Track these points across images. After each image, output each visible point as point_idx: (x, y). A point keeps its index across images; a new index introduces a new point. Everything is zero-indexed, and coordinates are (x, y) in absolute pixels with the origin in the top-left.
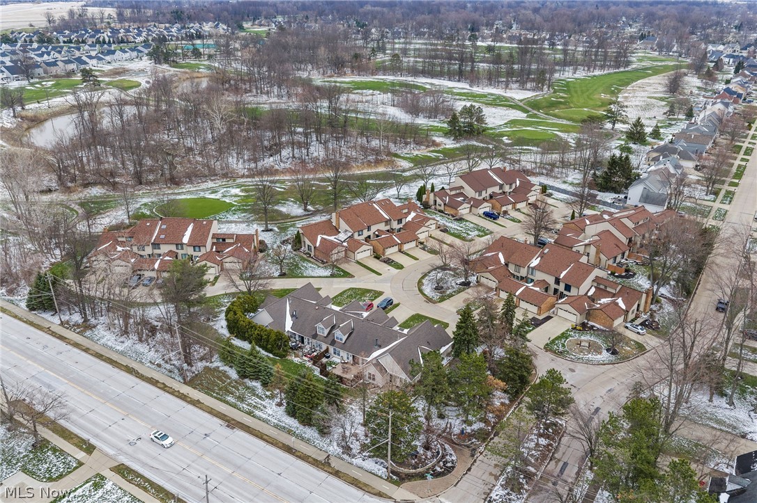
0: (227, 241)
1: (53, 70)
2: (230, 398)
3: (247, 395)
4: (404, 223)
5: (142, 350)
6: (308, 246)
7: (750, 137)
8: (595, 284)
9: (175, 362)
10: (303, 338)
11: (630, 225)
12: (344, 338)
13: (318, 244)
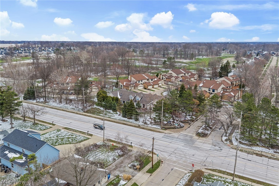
0: (93, 83)
1: (21, 55)
2: (101, 115)
3: (107, 113)
4: (153, 81)
5: (67, 106)
6: (121, 85)
7: (264, 71)
8: (223, 90)
9: (80, 108)
10: (124, 102)
11: (231, 79)
12: (140, 99)
13: (124, 84)
